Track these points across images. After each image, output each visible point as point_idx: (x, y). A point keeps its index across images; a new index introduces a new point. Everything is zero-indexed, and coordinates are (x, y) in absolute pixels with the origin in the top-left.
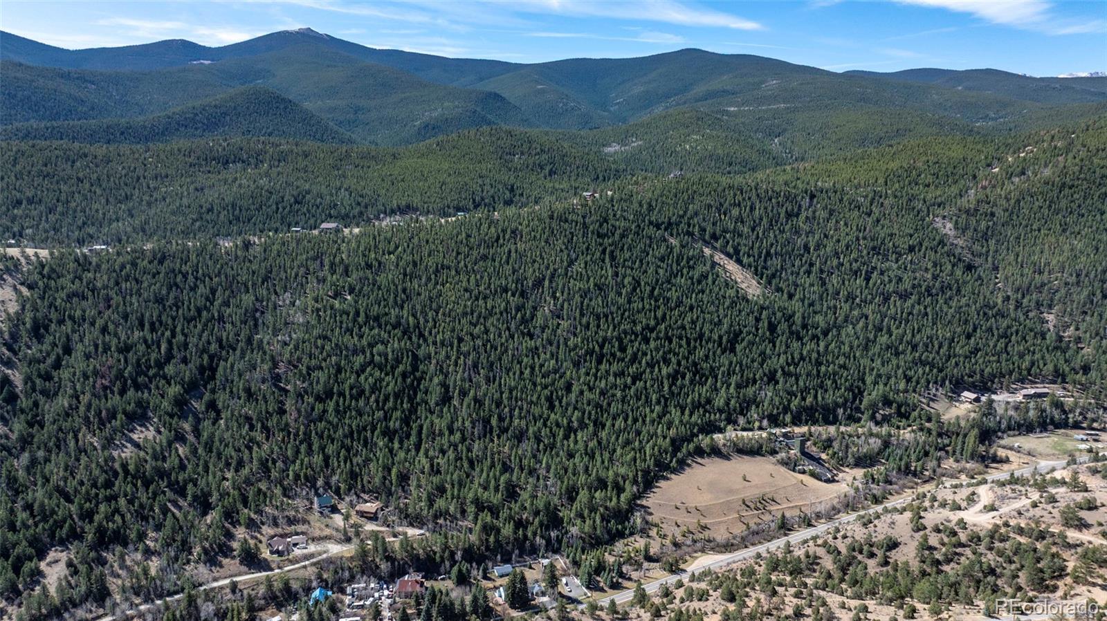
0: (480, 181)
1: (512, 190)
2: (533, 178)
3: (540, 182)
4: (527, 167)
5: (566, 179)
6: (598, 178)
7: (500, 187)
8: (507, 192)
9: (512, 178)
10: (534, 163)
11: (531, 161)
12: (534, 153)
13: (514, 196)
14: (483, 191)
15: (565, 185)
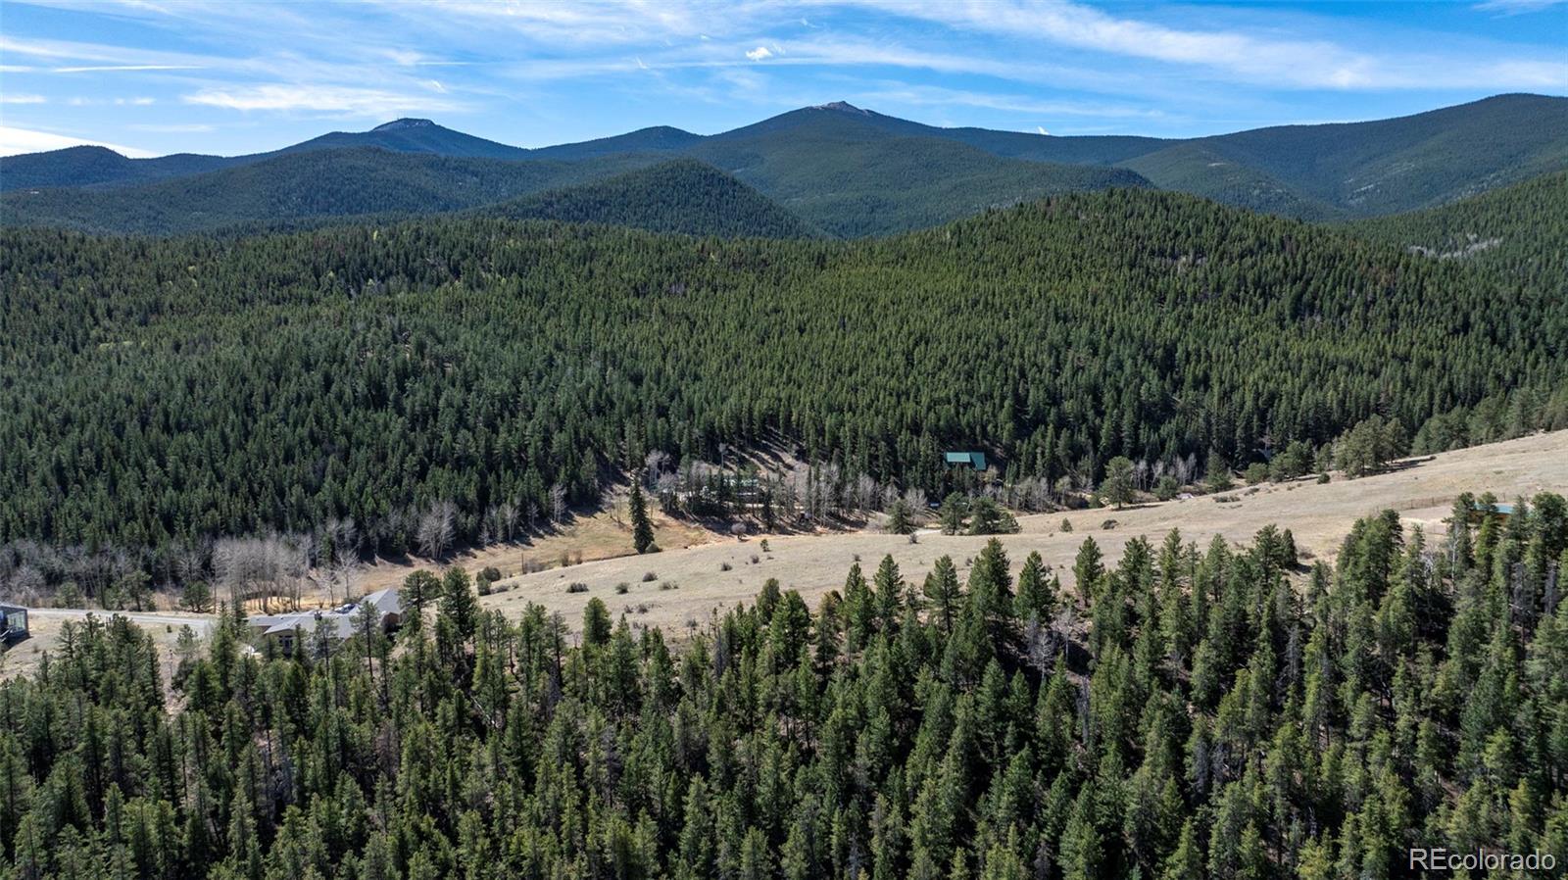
0: (1054, 333)
1: (1167, 365)
2: (1241, 322)
3: (1265, 338)
4: (1219, 289)
5: (1354, 328)
6: (1466, 327)
7: (1125, 352)
8: (1152, 376)
9: (1168, 322)
10: (1242, 279)
11: (1229, 271)
12: (1236, 249)
13: (1178, 384)
14: (1058, 365)
15: (1353, 349)
